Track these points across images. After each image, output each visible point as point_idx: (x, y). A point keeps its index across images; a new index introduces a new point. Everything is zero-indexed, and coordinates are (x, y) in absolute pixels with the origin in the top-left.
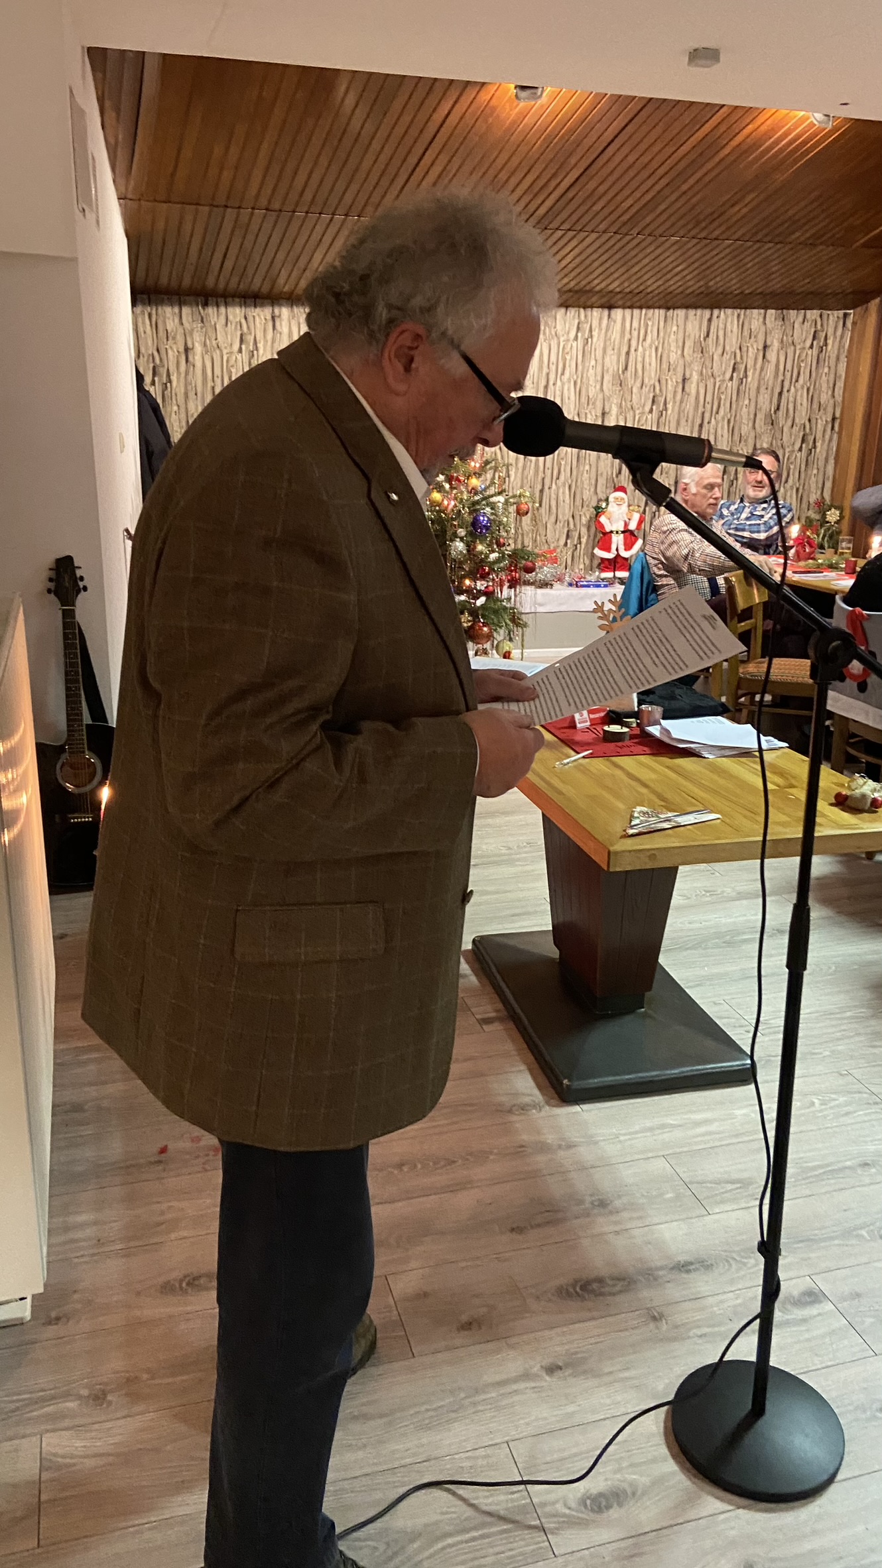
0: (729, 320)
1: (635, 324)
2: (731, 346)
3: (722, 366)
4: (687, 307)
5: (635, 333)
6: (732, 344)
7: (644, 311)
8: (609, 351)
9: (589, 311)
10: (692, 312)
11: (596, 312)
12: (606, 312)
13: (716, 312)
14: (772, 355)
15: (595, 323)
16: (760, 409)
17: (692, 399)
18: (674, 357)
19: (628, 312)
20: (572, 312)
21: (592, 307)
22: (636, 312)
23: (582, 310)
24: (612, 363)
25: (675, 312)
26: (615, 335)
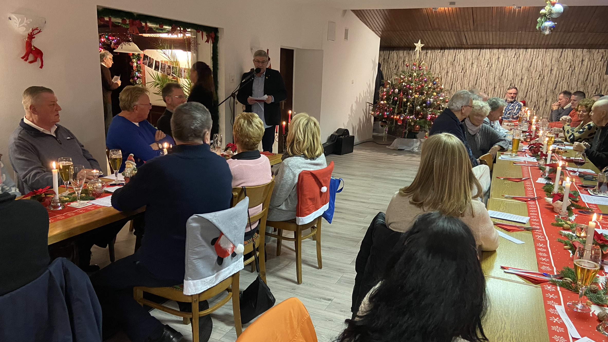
0: (569, 52)
1: (535, 53)
2: (569, 60)
3: (565, 66)
4: (554, 48)
5: (535, 56)
6: (570, 59)
7: (538, 49)
8: (525, 61)
9: (519, 50)
10: (555, 50)
11: (522, 50)
12: (525, 50)
13: (564, 50)
14: (585, 63)
15: (521, 53)
16: (580, 80)
17: (554, 75)
18: (548, 63)
19: (532, 50)
20: (514, 50)
21: (520, 48)
22: (535, 50)
23: (517, 50)
24: (526, 64)
25: (549, 50)
26: (528, 56)
